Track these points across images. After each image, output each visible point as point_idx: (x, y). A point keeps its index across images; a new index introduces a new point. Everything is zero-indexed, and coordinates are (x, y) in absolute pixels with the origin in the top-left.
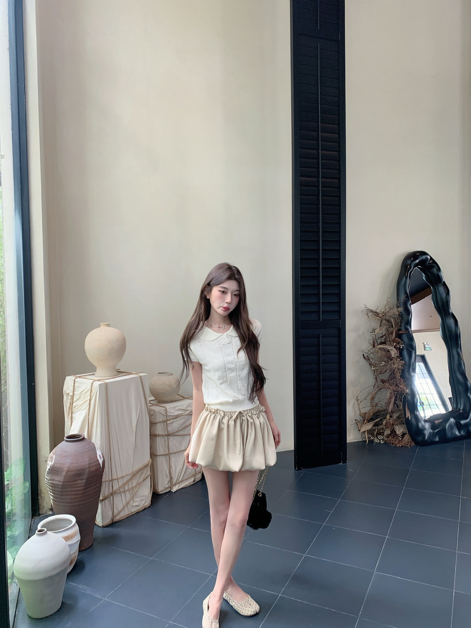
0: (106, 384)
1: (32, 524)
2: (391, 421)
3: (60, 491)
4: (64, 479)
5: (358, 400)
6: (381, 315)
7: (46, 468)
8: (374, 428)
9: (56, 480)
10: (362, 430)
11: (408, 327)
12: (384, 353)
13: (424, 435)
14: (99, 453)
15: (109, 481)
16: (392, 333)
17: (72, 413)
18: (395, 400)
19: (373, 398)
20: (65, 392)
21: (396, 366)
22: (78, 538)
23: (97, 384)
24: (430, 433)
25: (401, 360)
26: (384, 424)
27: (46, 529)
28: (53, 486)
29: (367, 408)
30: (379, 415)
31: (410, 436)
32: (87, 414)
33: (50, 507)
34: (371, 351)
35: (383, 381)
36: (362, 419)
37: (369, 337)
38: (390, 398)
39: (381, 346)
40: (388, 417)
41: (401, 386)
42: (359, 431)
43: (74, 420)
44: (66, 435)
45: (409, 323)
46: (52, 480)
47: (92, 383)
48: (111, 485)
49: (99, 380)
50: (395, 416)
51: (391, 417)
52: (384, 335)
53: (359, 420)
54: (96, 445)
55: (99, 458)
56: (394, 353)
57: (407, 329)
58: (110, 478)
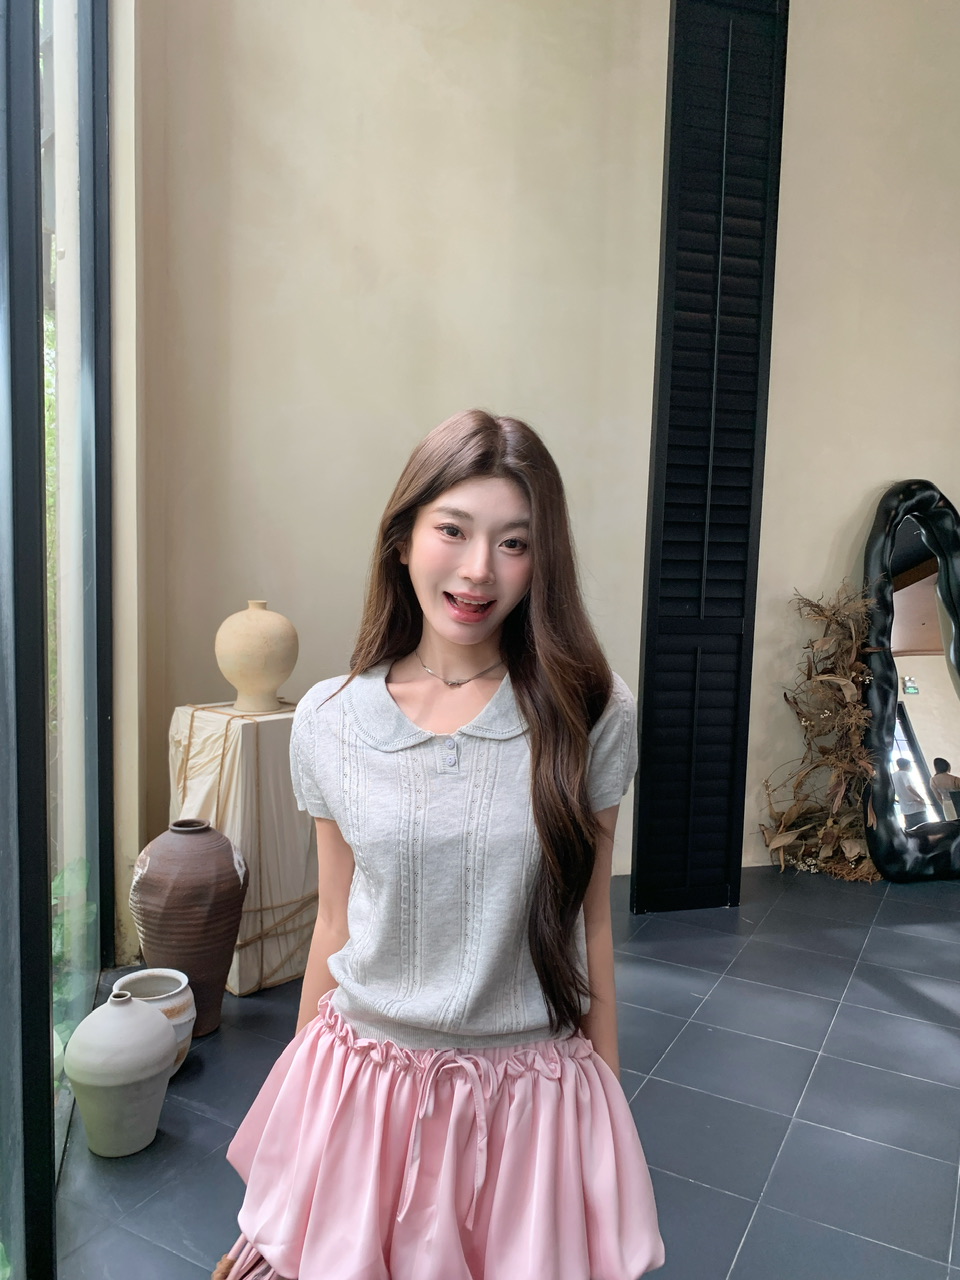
0: (258, 724)
1: (101, 982)
2: (835, 831)
3: (159, 925)
4: (166, 903)
5: (767, 787)
6: (827, 613)
7: (132, 879)
8: (799, 842)
9: (150, 904)
10: (775, 844)
11: (885, 640)
12: (829, 693)
13: (904, 863)
14: (237, 857)
15: (256, 911)
16: (848, 651)
17: (185, 779)
18: (848, 790)
19: (800, 785)
20: (173, 738)
21: (852, 720)
22: (191, 1014)
23: (237, 724)
24: (917, 858)
25: (864, 708)
26: (821, 836)
27: (129, 994)
28: (146, 916)
29: (786, 804)
30: (810, 819)
31: (874, 862)
32: (215, 782)
33: (136, 952)
34: (802, 687)
35: (824, 751)
36: (773, 824)
37: (800, 657)
38: (838, 784)
39: (825, 677)
40: (830, 822)
41: (862, 763)
42: (767, 846)
43: (189, 793)
44: (172, 820)
45: (886, 632)
46: (141, 902)
47: (229, 722)
48: (259, 919)
49: (242, 717)
50: (845, 821)
51: (835, 822)
52: (832, 655)
53: (768, 826)
54: (231, 841)
55: (237, 867)
56: (850, 692)
57: (881, 644)
58: (259, 906)
